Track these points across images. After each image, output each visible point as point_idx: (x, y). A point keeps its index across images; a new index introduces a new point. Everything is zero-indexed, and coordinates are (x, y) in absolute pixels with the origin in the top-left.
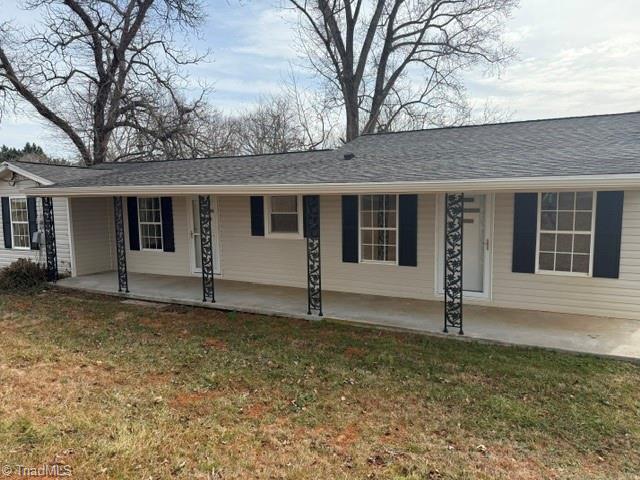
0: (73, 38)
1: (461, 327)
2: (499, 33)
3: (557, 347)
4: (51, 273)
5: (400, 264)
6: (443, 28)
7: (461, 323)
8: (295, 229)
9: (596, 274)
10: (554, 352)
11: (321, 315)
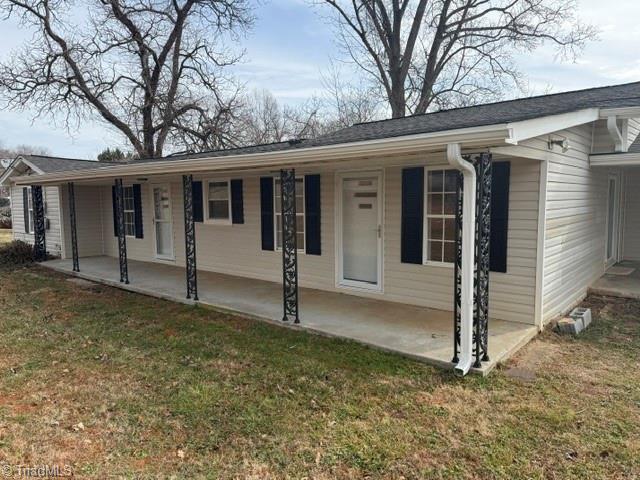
0: (113, 46)
1: (297, 316)
2: (572, 11)
3: (371, 342)
4: (39, 253)
5: (307, 252)
6: (507, 11)
7: (297, 311)
8: (227, 216)
10: (367, 347)
11: (196, 299)
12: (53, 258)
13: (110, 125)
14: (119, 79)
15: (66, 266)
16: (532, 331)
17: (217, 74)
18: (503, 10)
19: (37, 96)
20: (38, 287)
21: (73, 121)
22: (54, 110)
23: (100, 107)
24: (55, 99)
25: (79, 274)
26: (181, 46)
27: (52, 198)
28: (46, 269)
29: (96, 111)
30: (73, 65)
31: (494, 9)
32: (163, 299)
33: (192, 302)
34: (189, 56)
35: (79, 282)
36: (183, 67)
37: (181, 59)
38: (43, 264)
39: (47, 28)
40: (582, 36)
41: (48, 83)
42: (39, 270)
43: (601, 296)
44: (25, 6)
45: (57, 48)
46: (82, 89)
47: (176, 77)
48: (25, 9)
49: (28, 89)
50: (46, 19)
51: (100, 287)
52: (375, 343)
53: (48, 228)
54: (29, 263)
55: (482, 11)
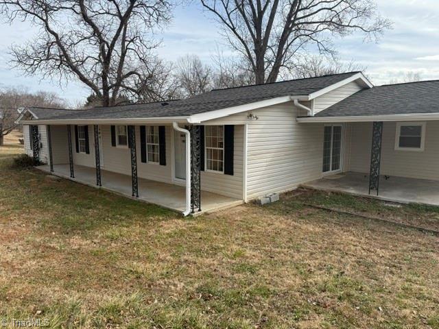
1: (137, 194)
4: (35, 162)
5: (160, 164)
7: (137, 191)
8: (126, 144)
9: (226, 173)
11: (101, 185)
12: (43, 164)
13: (84, 84)
14: (87, 58)
15: (47, 169)
16: (240, 202)
17: (147, 54)
18: (330, 9)
19: (41, 67)
20: (30, 179)
21: (64, 81)
22: (52, 75)
23: (79, 73)
24: (53, 68)
25: (53, 173)
26: (127, 35)
27: (43, 131)
28: (39, 170)
29: (77, 76)
30: (62, 48)
31: (325, 9)
32: (87, 185)
33: (98, 187)
34: (132, 41)
35: (53, 177)
36: (127, 49)
37: (126, 43)
38: (38, 167)
39: (47, 27)
40: (381, 26)
41: (48, 59)
42: (35, 171)
43: (303, 188)
44: (34, 14)
45: (53, 38)
46: (68, 62)
47: (124, 54)
48: (33, 16)
49: (36, 63)
50: (46, 21)
51: (61, 180)
52: (162, 205)
53: (41, 147)
54: (30, 167)
55: (316, 11)
